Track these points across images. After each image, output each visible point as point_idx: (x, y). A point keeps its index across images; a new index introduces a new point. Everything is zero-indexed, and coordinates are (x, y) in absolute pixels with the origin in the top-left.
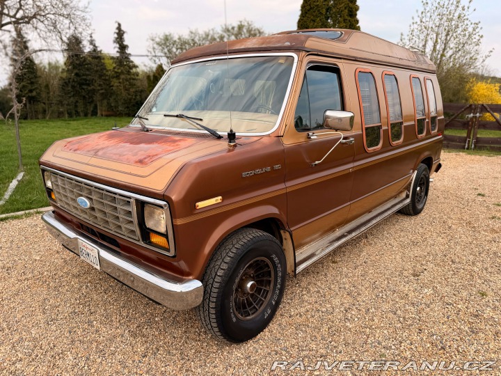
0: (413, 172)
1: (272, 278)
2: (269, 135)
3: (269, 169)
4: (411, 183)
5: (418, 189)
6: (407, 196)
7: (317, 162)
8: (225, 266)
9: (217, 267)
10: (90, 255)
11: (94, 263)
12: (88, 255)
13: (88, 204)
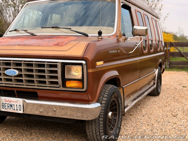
1: (118, 113)
4: (155, 76)
6: (154, 84)
7: (131, 52)
8: (105, 99)
9: (101, 100)
10: (13, 106)
11: (17, 110)
12: (11, 106)
13: (17, 72)
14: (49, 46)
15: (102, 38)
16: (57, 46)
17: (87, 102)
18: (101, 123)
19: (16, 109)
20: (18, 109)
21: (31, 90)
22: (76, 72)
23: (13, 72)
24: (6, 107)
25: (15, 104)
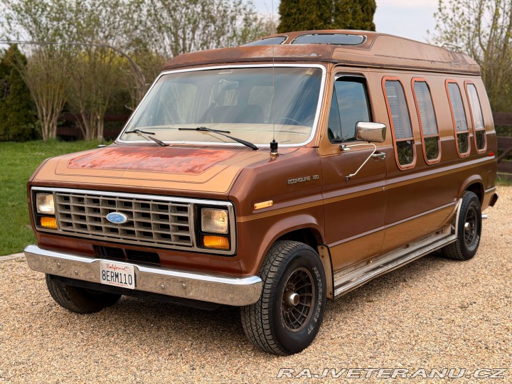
0: (458, 200)
1: (313, 295)
2: (305, 146)
3: (308, 178)
4: (455, 215)
5: (467, 225)
6: (453, 233)
7: (351, 175)
10: (119, 276)
11: (125, 283)
12: (117, 276)
13: (125, 218)
14: (178, 173)
15: (277, 155)
16: (190, 173)
17: (239, 274)
18: (265, 312)
19: (123, 281)
20: (127, 282)
21: (149, 249)
22: (220, 222)
23: (118, 217)
24: (109, 278)
25: (123, 273)
